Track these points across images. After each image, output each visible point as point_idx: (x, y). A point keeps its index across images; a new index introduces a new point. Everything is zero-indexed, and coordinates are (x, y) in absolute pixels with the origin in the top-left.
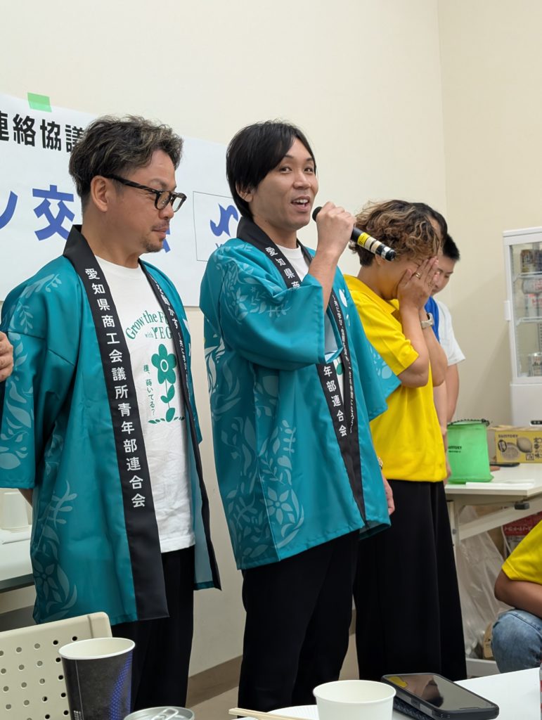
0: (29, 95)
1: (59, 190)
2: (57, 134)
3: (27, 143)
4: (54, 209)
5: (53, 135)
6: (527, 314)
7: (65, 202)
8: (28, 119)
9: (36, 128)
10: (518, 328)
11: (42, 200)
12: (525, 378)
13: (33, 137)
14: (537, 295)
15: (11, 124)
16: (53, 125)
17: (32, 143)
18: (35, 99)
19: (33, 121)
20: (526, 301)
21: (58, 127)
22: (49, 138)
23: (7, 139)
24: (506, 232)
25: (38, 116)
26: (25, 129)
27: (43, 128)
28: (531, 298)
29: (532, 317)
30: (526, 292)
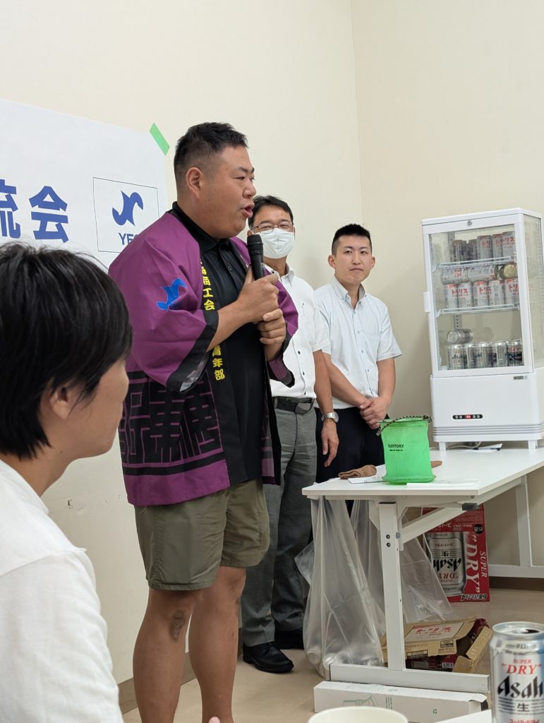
6: (446, 306)
10: (439, 320)
12: (445, 371)
14: (457, 285)
20: (446, 292)
24: (425, 221)
28: (451, 289)
29: (452, 308)
30: (445, 284)
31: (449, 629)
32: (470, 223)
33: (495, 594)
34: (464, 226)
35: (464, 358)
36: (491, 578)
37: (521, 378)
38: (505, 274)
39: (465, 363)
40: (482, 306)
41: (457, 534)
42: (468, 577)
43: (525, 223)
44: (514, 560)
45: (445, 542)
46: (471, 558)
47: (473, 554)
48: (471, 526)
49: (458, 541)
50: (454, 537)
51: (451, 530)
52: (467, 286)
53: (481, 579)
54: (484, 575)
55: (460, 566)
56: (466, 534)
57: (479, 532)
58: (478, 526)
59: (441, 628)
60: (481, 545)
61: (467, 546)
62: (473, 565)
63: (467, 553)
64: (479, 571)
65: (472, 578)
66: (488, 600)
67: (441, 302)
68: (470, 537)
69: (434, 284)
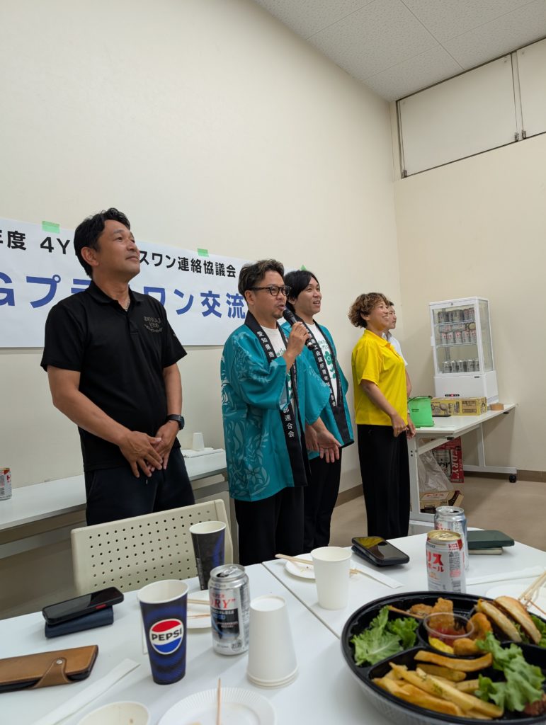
0: (198, 249)
1: (213, 293)
2: (212, 267)
3: (198, 272)
4: (211, 301)
5: (209, 267)
6: (441, 343)
7: (216, 299)
8: (198, 260)
9: (202, 264)
10: (437, 349)
11: (204, 298)
12: (441, 374)
13: (200, 269)
14: (446, 333)
15: (190, 263)
16: (209, 263)
17: (200, 272)
18: (201, 251)
19: (200, 261)
20: (441, 337)
21: (212, 263)
22: (208, 269)
23: (188, 270)
24: (431, 303)
25: (203, 259)
26: (196, 266)
27: (205, 264)
28: (443, 335)
29: (444, 344)
30: (441, 332)
31: (443, 495)
32: (452, 304)
33: (466, 479)
34: (449, 306)
35: (450, 367)
36: (465, 472)
37: (478, 377)
38: (470, 329)
39: (451, 370)
40: (458, 342)
41: (448, 451)
42: (453, 471)
43: (479, 304)
44: (476, 463)
45: (441, 454)
46: (454, 462)
47: (456, 460)
48: (453, 447)
49: (448, 454)
50: (446, 452)
51: (444, 449)
52: (451, 334)
53: (459, 472)
54: (461, 470)
55: (449, 466)
56: (452, 450)
57: (459, 450)
58: (458, 447)
59: (438, 494)
60: (460, 456)
61: (452, 456)
62: (455, 465)
63: (452, 459)
64: (458, 468)
65: (455, 471)
66: (463, 482)
67: (439, 341)
68: (454, 452)
69: (435, 334)
